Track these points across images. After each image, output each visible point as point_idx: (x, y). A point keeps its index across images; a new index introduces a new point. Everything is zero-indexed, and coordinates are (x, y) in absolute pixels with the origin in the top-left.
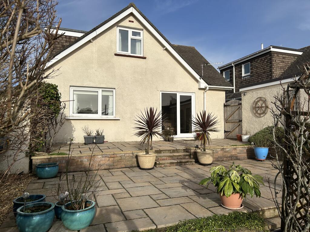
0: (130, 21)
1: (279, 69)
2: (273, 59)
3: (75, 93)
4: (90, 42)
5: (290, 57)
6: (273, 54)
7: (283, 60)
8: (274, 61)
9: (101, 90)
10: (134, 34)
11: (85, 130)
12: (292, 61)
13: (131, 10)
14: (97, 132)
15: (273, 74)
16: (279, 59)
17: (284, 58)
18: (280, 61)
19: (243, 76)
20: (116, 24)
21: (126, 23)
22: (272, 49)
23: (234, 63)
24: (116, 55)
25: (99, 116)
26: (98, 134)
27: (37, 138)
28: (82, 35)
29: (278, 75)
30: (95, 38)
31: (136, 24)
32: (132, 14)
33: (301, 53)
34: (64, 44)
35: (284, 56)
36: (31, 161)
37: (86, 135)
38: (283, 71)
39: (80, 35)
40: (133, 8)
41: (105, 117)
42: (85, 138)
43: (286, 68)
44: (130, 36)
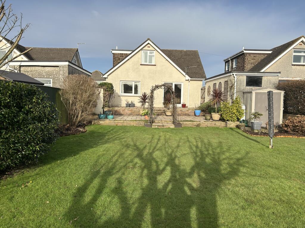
0: (148, 47)
1: (250, 64)
2: (246, 58)
3: (122, 83)
4: (129, 59)
5: (260, 55)
6: (246, 55)
7: (254, 58)
8: (246, 59)
9: (134, 82)
10: (150, 53)
11: (126, 101)
12: (262, 58)
13: (149, 42)
14: (132, 101)
15: (245, 68)
16: (250, 58)
17: (254, 57)
18: (251, 59)
19: (234, 67)
20: (141, 49)
21: (146, 48)
22: (245, 52)
23: (230, 58)
24: (141, 65)
25: (133, 94)
26: (132, 103)
27: (106, 102)
28: (131, 52)
29: (249, 68)
30: (130, 58)
31: (151, 48)
32: (149, 43)
33: (270, 52)
34: (120, 58)
35: (255, 55)
36: (104, 110)
37: (127, 103)
38: (253, 66)
39: (130, 52)
40: (149, 41)
41: (136, 95)
42: (126, 104)
43: (256, 63)
44: (148, 54)
